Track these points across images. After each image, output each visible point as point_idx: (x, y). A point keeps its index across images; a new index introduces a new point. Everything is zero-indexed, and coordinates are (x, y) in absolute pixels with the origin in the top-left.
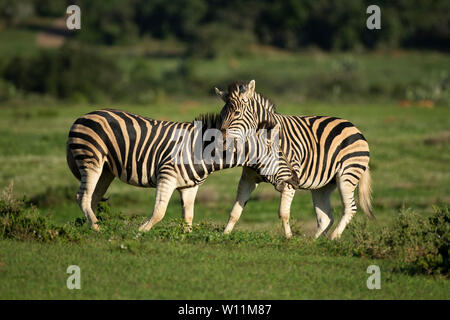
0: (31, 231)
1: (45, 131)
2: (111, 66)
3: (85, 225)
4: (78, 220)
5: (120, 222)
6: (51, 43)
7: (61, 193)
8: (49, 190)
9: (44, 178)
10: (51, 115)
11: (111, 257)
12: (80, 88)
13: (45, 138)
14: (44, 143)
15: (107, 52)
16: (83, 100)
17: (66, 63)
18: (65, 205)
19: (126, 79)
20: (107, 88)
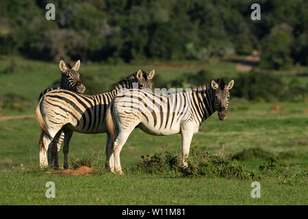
0: (234, 173)
1: (242, 118)
2: (278, 81)
3: (264, 170)
4: (261, 167)
5: (284, 168)
6: (245, 69)
7: (252, 152)
8: (245, 150)
9: (242, 144)
10: (245, 109)
11: (279, 187)
12: (260, 94)
13: (242, 122)
14: (241, 125)
15: (276, 73)
16: (262, 100)
17: (253, 80)
18: (254, 158)
19: (286, 88)
20: (275, 94)
